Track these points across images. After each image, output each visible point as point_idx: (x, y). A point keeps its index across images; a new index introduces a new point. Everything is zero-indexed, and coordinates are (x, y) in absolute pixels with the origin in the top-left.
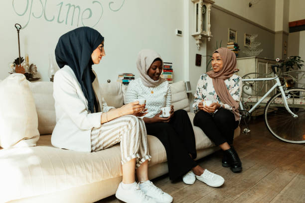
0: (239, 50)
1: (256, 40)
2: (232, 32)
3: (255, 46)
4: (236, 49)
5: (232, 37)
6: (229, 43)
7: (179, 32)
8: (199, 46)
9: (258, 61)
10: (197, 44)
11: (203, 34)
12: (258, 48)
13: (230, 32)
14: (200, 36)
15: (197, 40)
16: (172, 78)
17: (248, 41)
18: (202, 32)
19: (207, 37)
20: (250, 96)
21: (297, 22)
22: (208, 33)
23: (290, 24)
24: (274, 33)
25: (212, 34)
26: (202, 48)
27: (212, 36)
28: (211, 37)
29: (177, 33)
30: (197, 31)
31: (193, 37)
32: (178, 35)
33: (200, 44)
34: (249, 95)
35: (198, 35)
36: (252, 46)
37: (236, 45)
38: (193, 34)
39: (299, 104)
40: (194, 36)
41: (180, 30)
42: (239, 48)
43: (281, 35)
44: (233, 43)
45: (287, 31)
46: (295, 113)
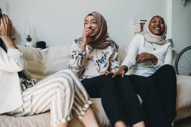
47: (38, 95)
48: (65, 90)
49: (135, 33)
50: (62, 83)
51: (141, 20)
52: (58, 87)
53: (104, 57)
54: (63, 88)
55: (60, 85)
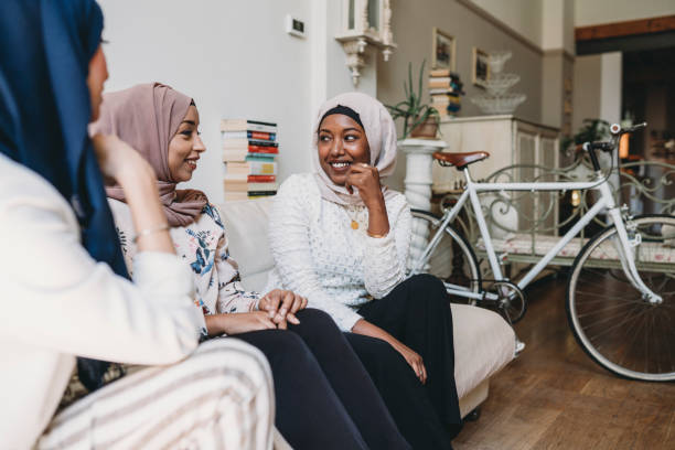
0: (463, 94)
1: (508, 68)
2: (443, 39)
3: (506, 86)
4: (455, 90)
5: (443, 55)
6: (434, 73)
7: (298, 26)
8: (356, 73)
9: (520, 130)
10: (351, 69)
11: (368, 35)
12: (513, 91)
13: (438, 41)
14: (362, 43)
15: (350, 54)
16: (275, 173)
17: (482, 70)
18: (367, 31)
19: (380, 47)
20: (512, 236)
21: (594, 29)
22: (384, 35)
23: (579, 32)
24: (539, 52)
25: (395, 39)
26: (362, 80)
27: (394, 45)
28: (391, 48)
29: (289, 27)
30: (351, 25)
31: (337, 45)
32: (292, 34)
33: (360, 68)
34: (508, 231)
35: (355, 39)
36: (495, 85)
37: (455, 79)
38: (340, 36)
39: (653, 259)
40: (343, 42)
41: (299, 19)
42: (464, 89)
43: (559, 60)
44: (446, 72)
45: (571, 51)
46: (654, 292)
47: (120, 439)
48: (253, 402)
49: (225, 163)
50: (241, 376)
51: (249, 122)
52: (226, 392)
53: (202, 249)
54: (246, 394)
55: (232, 382)
